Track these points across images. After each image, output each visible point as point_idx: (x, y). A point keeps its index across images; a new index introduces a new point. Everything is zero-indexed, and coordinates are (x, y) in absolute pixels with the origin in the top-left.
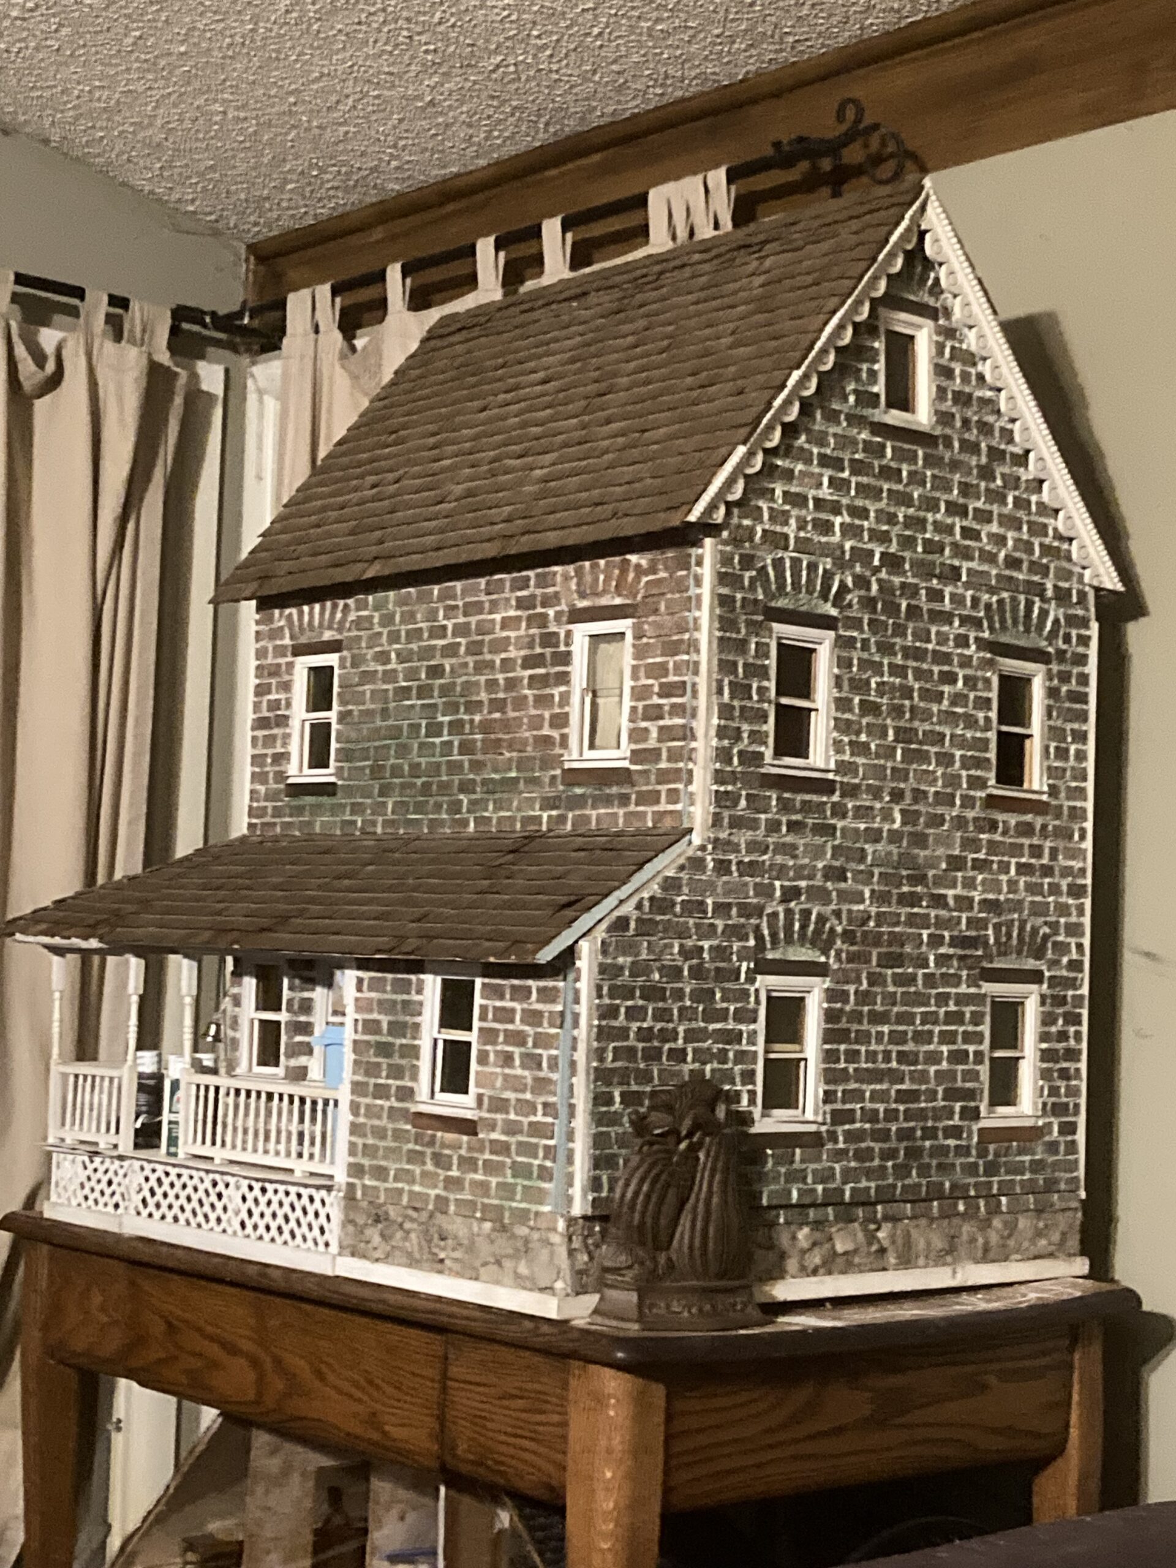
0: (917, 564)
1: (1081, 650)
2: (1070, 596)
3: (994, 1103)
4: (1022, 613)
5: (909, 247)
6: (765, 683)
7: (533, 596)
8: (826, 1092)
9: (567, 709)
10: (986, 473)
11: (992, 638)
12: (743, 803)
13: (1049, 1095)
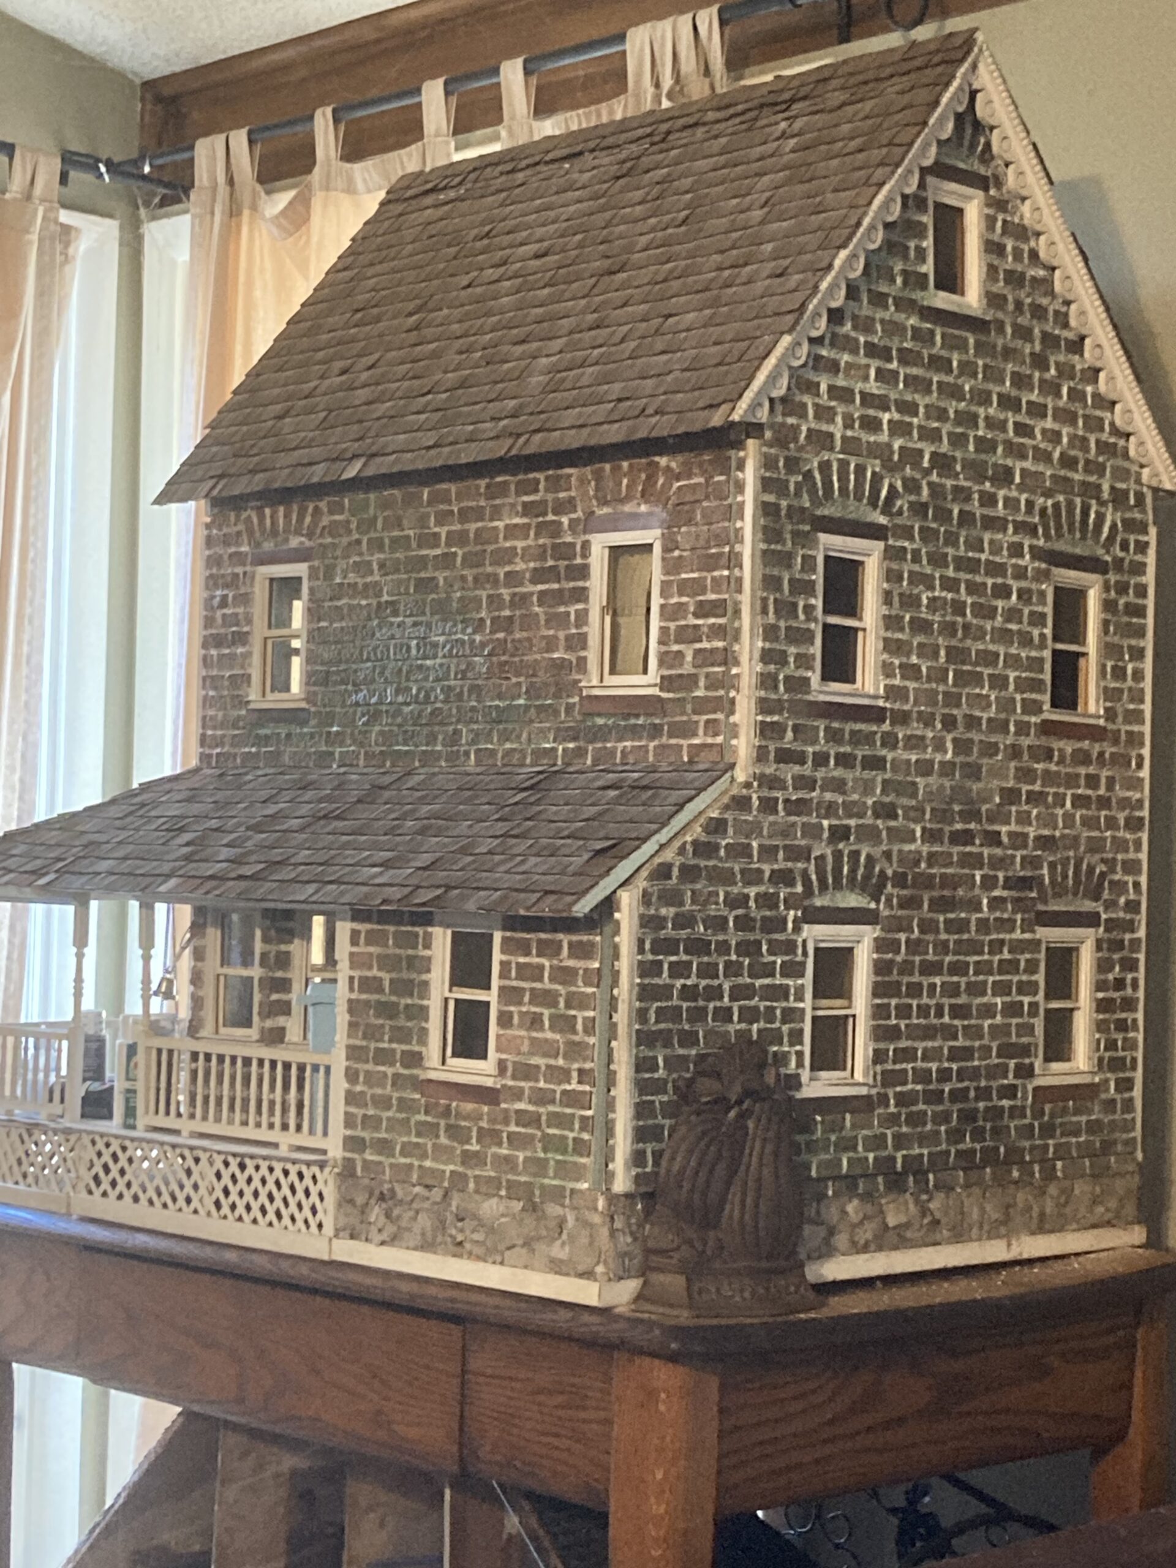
0: (967, 464)
1: (1139, 558)
2: (1128, 498)
3: (1047, 1059)
4: (1078, 518)
5: (960, 109)
6: (813, 601)
7: (543, 502)
8: (875, 1051)
9: (585, 629)
10: (1039, 361)
11: (1049, 545)
12: (790, 735)
13: (1106, 1049)
